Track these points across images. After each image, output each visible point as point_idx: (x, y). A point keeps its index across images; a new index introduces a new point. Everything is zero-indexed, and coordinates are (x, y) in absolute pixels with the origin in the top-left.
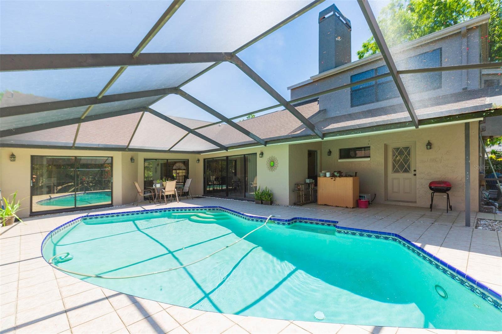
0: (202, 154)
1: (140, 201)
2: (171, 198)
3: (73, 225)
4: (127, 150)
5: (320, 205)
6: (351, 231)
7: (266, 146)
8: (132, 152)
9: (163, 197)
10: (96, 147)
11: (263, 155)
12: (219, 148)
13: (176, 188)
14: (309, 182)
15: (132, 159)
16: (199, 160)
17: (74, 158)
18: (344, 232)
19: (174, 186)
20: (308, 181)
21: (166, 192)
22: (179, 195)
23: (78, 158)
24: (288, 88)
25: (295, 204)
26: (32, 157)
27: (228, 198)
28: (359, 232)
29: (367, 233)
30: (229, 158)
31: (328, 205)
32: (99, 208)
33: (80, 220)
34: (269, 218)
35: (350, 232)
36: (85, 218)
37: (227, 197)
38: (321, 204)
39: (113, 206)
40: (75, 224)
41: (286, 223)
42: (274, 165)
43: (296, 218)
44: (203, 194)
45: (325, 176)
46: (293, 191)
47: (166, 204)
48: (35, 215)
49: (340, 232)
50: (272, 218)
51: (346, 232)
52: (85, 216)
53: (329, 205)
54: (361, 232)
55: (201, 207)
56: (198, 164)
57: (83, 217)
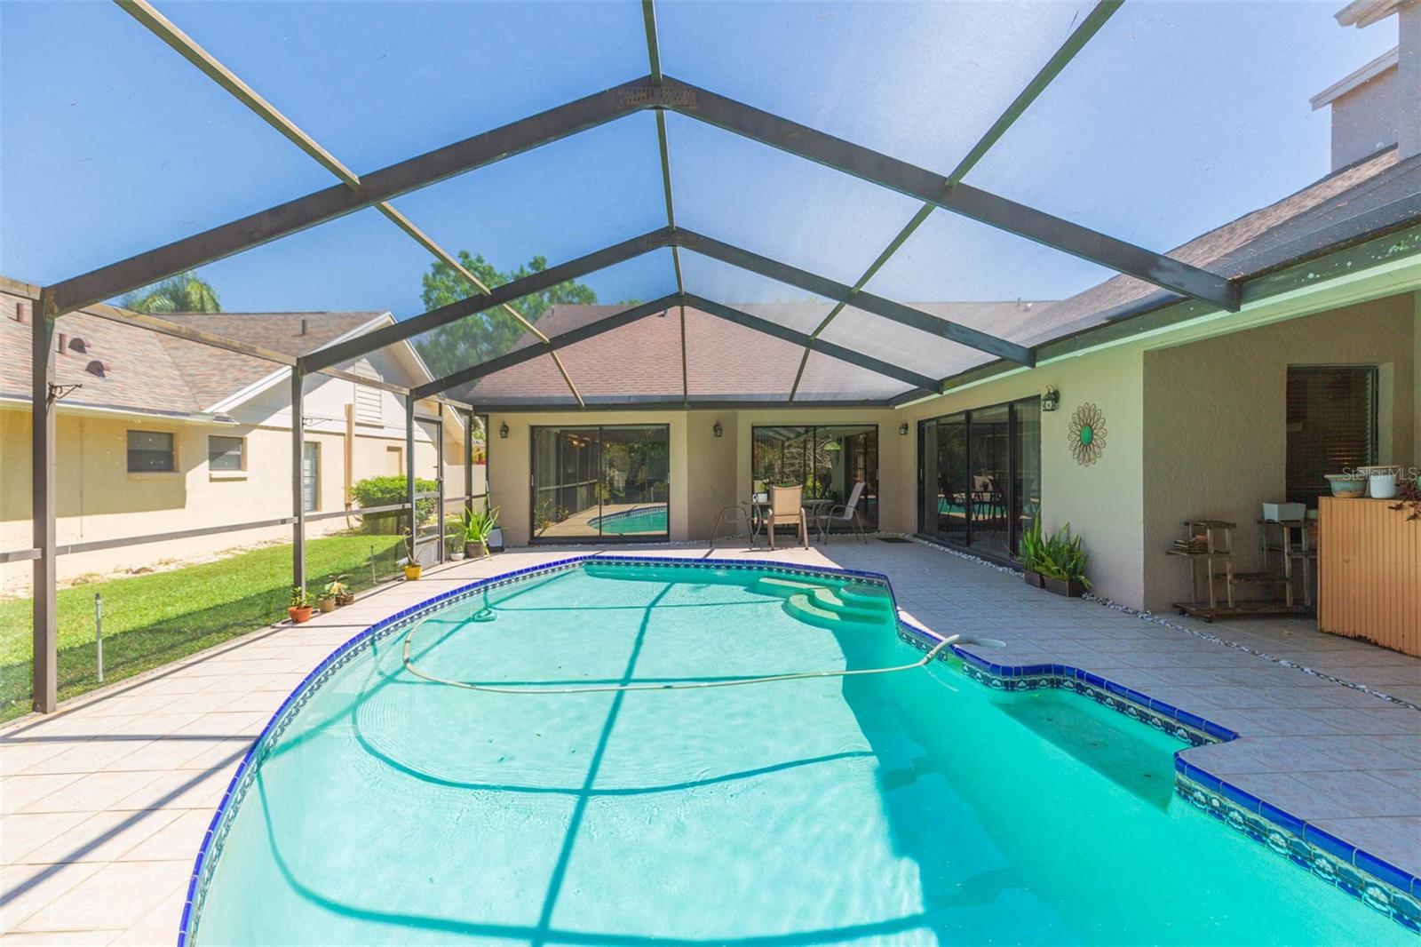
0: (897, 407)
1: (742, 535)
2: (788, 535)
3: (557, 574)
4: (686, 405)
5: (1331, 633)
6: (1242, 811)
7: (1033, 366)
8: (717, 411)
9: (764, 530)
10: (623, 402)
11: (1060, 401)
12: (916, 387)
13: (803, 506)
14: (1276, 518)
15: (717, 429)
16: (906, 427)
17: (598, 428)
18: (1208, 801)
19: (798, 502)
20: (1272, 512)
21: (776, 518)
22: (811, 530)
23: (605, 428)
24: (1317, 102)
25: (1181, 610)
26: (533, 428)
27: (968, 553)
28: (1287, 833)
29: (1334, 859)
30: (975, 415)
31: (1376, 644)
32: (640, 542)
33: (580, 564)
34: (945, 641)
35: (1238, 811)
36: (588, 561)
37: (966, 549)
38: (1340, 631)
39: (669, 541)
40: (563, 572)
41: (998, 679)
42: (1092, 438)
43: (1059, 670)
44: (916, 532)
45: (1363, 493)
46: (1169, 553)
47: (773, 550)
48: (539, 544)
49: (1186, 793)
50: (956, 646)
51: (1215, 803)
52: (589, 557)
53: (1380, 642)
54: (1300, 838)
55: (836, 570)
56: (903, 436)
57: (585, 558)
